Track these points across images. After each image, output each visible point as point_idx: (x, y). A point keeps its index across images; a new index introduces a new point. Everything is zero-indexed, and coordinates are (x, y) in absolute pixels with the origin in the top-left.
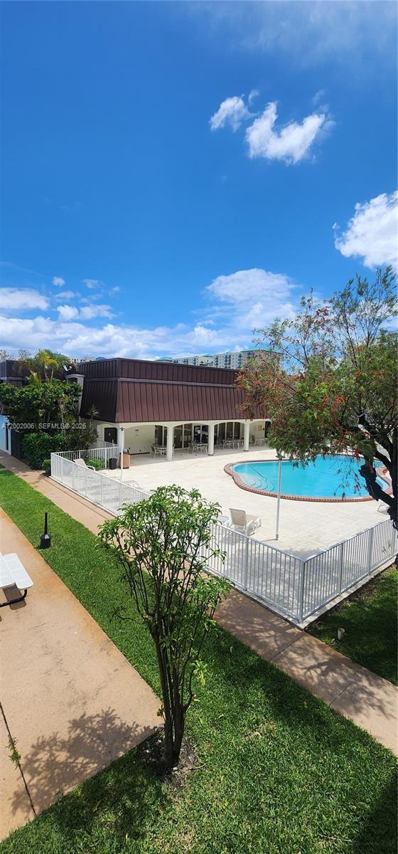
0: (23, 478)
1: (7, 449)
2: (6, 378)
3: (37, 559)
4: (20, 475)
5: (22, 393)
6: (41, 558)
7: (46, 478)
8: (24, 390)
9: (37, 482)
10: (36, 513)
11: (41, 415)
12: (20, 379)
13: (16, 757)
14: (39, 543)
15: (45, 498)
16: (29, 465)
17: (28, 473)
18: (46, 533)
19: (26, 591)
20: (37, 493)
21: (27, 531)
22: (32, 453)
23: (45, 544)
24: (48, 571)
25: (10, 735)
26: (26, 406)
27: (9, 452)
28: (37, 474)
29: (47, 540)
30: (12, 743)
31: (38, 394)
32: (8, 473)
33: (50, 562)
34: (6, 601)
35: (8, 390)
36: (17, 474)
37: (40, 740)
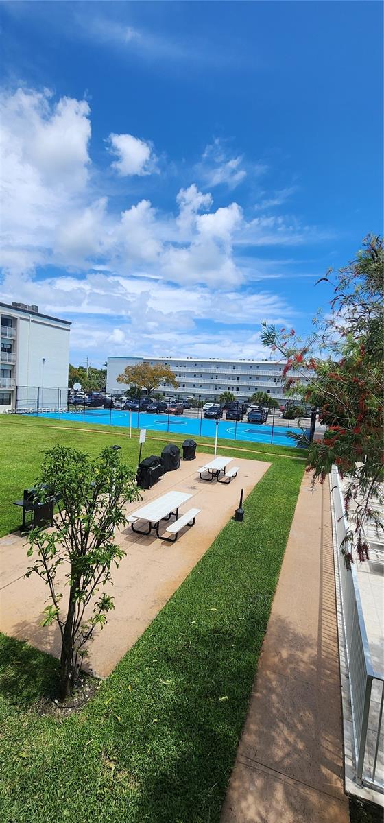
18: (240, 507)
29: (240, 513)
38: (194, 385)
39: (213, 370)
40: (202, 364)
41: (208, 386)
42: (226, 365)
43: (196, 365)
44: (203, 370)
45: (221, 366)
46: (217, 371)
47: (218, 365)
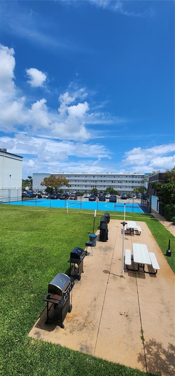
0: (163, 224)
1: (157, 211)
2: (158, 181)
3: (164, 260)
4: (161, 222)
5: (164, 186)
6: (166, 260)
7: (173, 226)
8: (165, 185)
9: (169, 227)
10: (166, 240)
11: (172, 196)
12: (164, 181)
13: (142, 338)
14: (165, 253)
15: (171, 234)
16: (166, 219)
17: (165, 222)
18: (169, 249)
19: (157, 270)
20: (168, 231)
21: (161, 246)
22: (167, 214)
23: (168, 254)
24: (168, 267)
25: (141, 327)
26: (165, 192)
27: (158, 212)
28: (169, 223)
29: (169, 252)
30: (142, 332)
31: (171, 187)
32: (157, 220)
33: (171, 263)
34: (148, 271)
35: (158, 185)
36: (160, 222)
37: (154, 340)
38: (76, 186)
39: (84, 178)
40: (79, 176)
41: (82, 186)
42: (90, 176)
43: (76, 176)
44: (80, 178)
45: (88, 176)
46: (86, 179)
47: (86, 176)
